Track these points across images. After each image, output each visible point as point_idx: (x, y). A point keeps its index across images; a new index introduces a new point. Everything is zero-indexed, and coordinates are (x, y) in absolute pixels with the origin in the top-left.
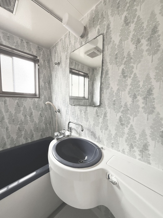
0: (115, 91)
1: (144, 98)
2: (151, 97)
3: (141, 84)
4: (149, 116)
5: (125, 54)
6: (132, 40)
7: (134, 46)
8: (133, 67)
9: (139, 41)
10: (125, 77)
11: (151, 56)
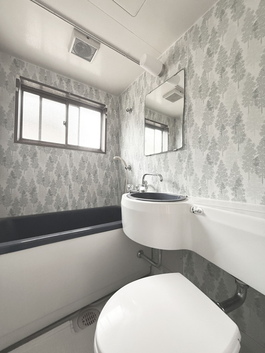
0: (201, 127)
1: (233, 128)
2: (241, 124)
3: (229, 112)
4: (240, 145)
5: (210, 85)
6: (216, 69)
7: (219, 75)
8: (219, 97)
9: (223, 70)
10: (210, 109)
11: (237, 82)
